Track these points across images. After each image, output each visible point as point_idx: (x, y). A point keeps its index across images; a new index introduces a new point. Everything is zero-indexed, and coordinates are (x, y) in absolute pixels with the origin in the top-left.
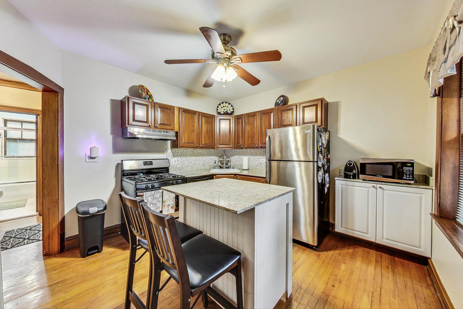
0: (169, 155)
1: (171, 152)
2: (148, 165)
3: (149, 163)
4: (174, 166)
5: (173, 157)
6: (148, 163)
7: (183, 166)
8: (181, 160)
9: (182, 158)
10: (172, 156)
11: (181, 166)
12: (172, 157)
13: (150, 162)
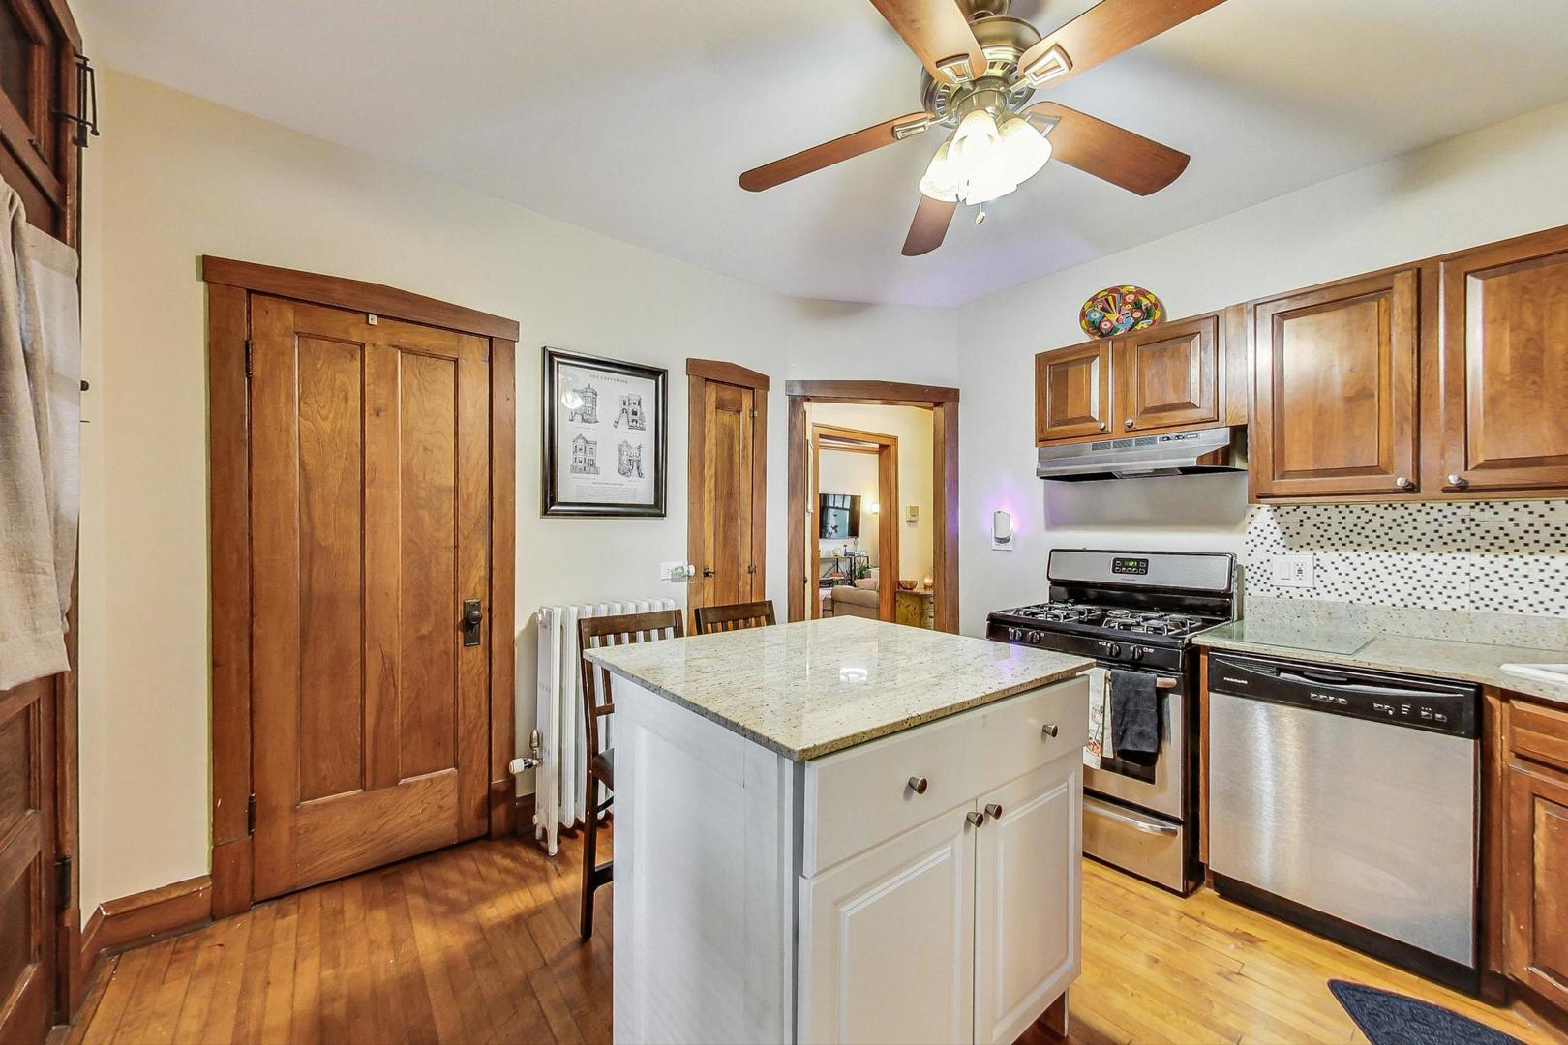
0: (1258, 541)
1: (1273, 523)
2: (1130, 572)
3: (1132, 567)
4: (1294, 593)
5: (1284, 550)
6: (1131, 564)
7: (1365, 600)
8: (1344, 567)
9: (1353, 555)
10: (1282, 543)
11: (1346, 599)
12: (1279, 549)
13: (1138, 561)
